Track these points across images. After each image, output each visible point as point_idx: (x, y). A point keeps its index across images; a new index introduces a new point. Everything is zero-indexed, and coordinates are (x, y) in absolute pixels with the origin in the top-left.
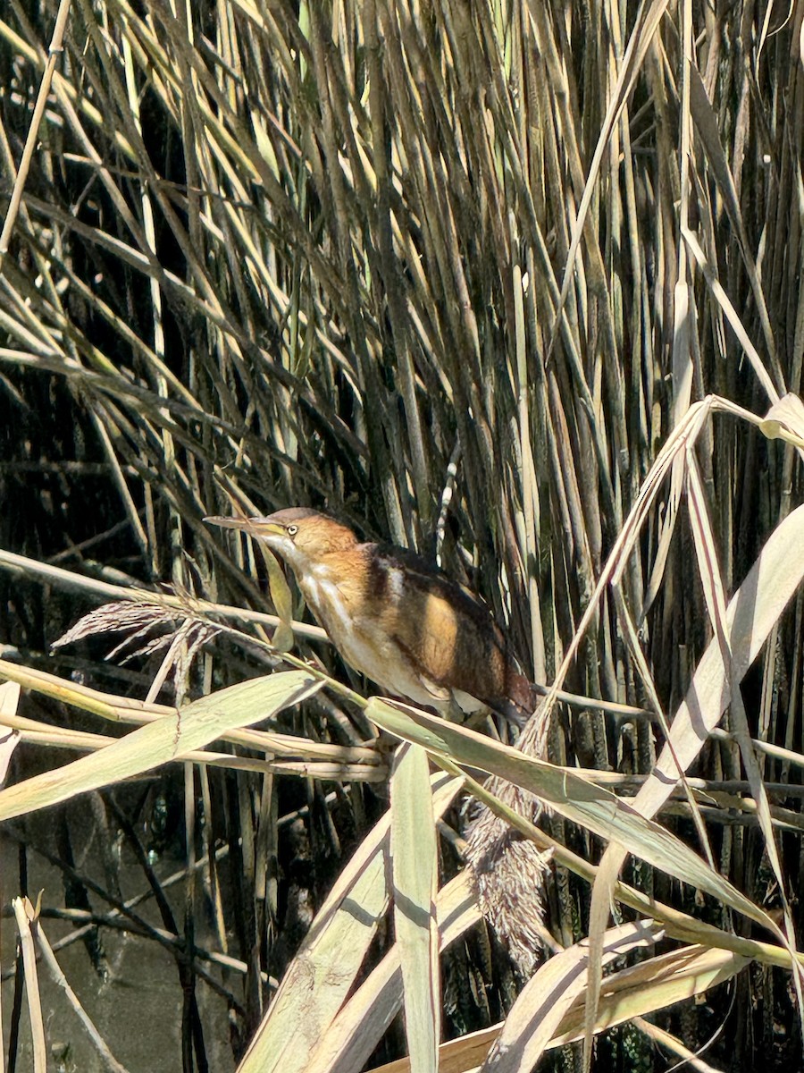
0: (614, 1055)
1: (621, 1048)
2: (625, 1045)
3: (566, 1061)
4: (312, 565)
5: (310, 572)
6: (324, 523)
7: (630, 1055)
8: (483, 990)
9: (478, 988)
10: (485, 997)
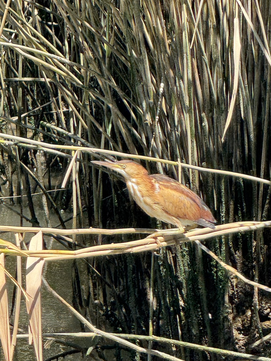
0: (215, 278)
1: (217, 276)
2: (219, 274)
3: (199, 280)
4: (131, 179)
5: (130, 180)
6: (135, 165)
7: (220, 278)
8: (171, 256)
9: (170, 256)
10: (172, 259)
